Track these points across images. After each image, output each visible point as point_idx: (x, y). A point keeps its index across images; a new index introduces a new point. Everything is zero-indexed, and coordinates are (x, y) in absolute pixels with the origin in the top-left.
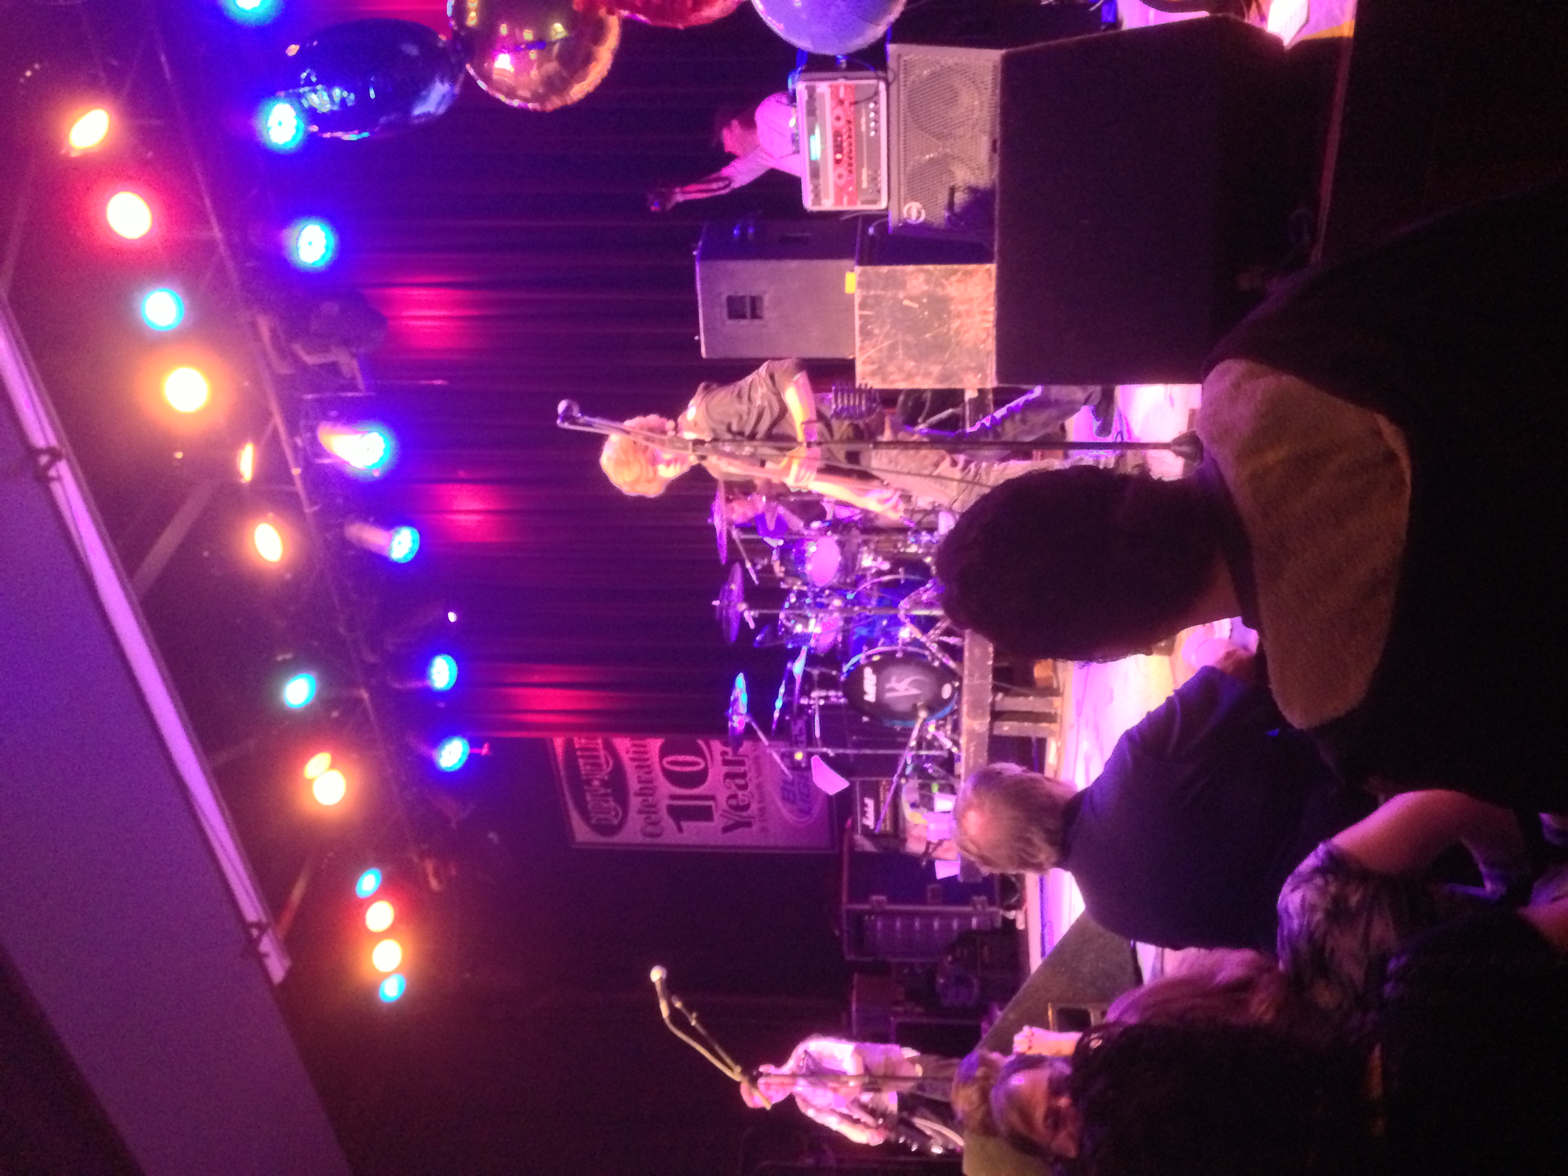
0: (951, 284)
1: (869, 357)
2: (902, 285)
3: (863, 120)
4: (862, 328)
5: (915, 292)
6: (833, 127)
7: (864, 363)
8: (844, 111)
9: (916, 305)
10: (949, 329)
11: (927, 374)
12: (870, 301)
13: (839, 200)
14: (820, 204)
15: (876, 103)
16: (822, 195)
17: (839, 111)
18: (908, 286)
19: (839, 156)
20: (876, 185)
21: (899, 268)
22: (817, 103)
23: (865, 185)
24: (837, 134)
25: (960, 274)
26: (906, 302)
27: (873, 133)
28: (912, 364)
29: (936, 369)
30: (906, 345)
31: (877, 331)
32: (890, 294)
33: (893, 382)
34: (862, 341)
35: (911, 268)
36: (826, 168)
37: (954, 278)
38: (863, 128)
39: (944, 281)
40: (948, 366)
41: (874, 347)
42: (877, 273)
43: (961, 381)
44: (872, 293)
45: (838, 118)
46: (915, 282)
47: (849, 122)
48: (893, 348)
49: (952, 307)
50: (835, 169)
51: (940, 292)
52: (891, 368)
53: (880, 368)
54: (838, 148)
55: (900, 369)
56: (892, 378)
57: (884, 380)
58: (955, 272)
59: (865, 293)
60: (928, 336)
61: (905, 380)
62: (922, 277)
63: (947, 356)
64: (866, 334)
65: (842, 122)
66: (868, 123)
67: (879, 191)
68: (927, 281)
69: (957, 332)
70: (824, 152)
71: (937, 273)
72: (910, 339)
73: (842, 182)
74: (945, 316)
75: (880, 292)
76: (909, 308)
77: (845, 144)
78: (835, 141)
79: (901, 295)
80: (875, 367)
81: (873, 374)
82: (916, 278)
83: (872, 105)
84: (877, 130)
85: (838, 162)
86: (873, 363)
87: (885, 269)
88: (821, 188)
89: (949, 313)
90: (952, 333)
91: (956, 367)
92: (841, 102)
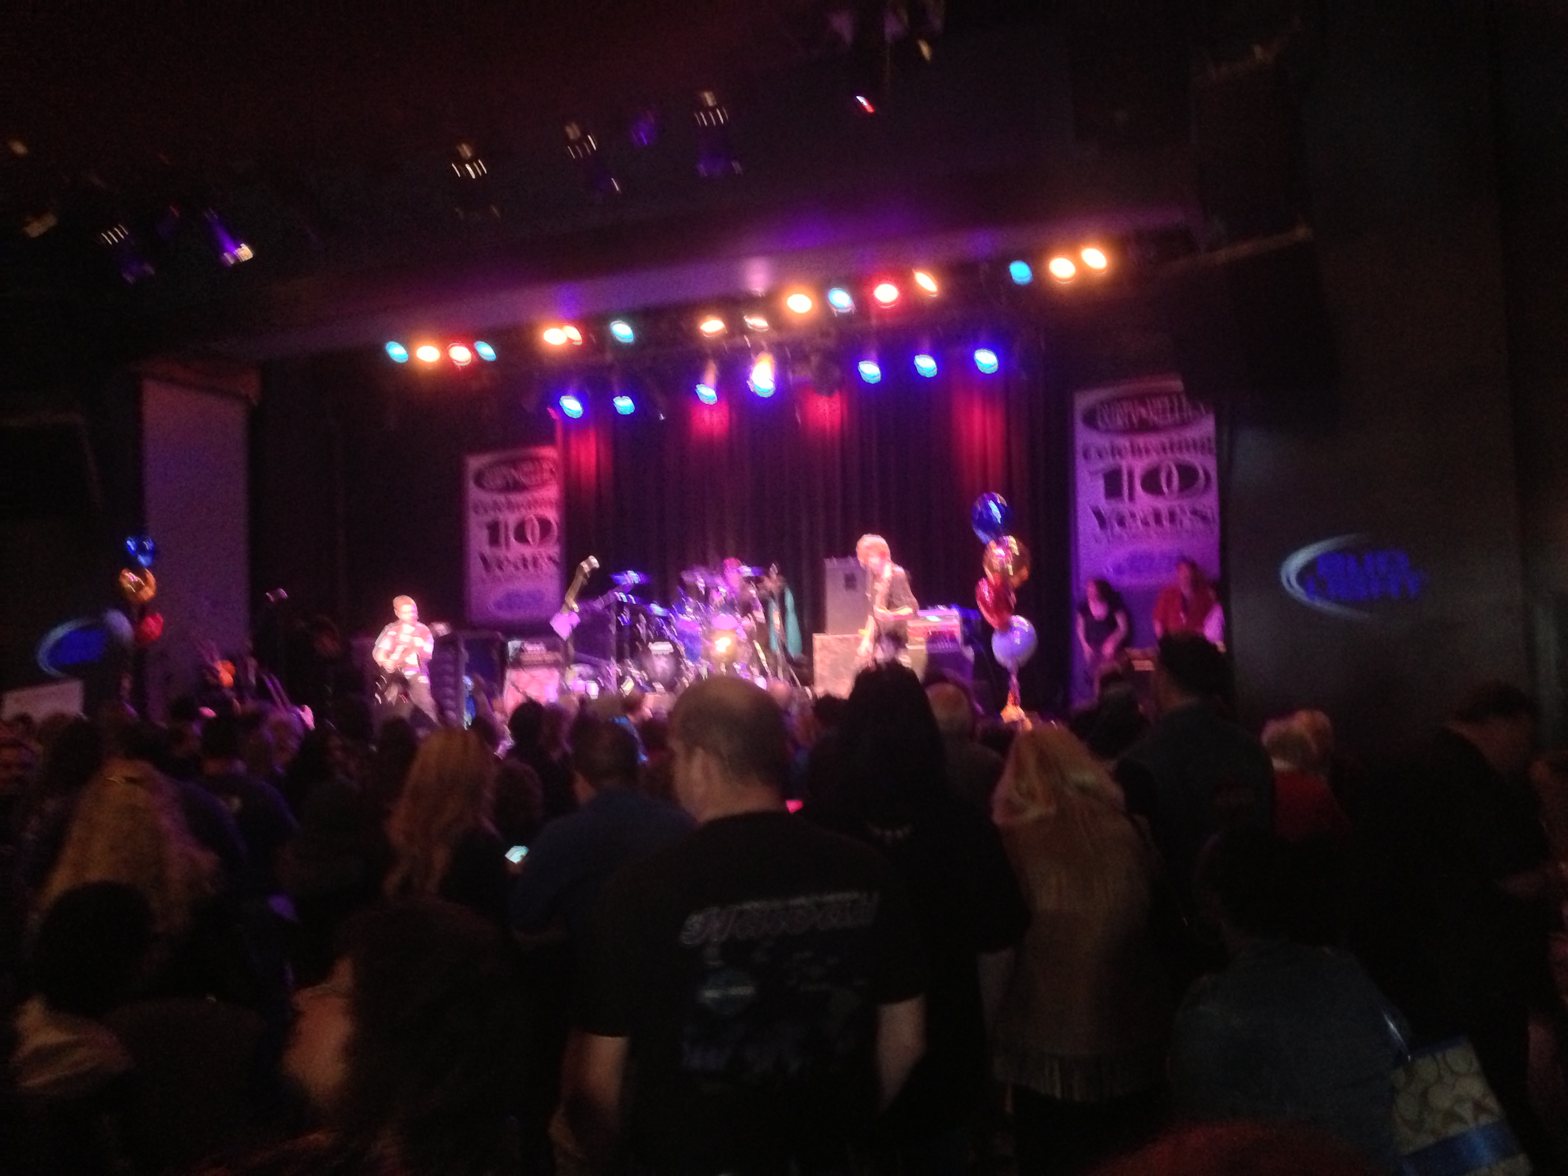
1: (831, 642)
4: (846, 638)
7: (826, 639)
11: (820, 669)
28: (828, 663)
30: (838, 659)
31: (844, 645)
33: (818, 654)
34: (839, 638)
40: (828, 679)
41: (834, 643)
52: (826, 653)
53: (824, 646)
55: (825, 657)
56: (820, 652)
57: (818, 648)
60: (842, 669)
61: (819, 659)
63: (832, 678)
64: (843, 640)
72: (840, 661)
86: (826, 642)
90: (843, 680)
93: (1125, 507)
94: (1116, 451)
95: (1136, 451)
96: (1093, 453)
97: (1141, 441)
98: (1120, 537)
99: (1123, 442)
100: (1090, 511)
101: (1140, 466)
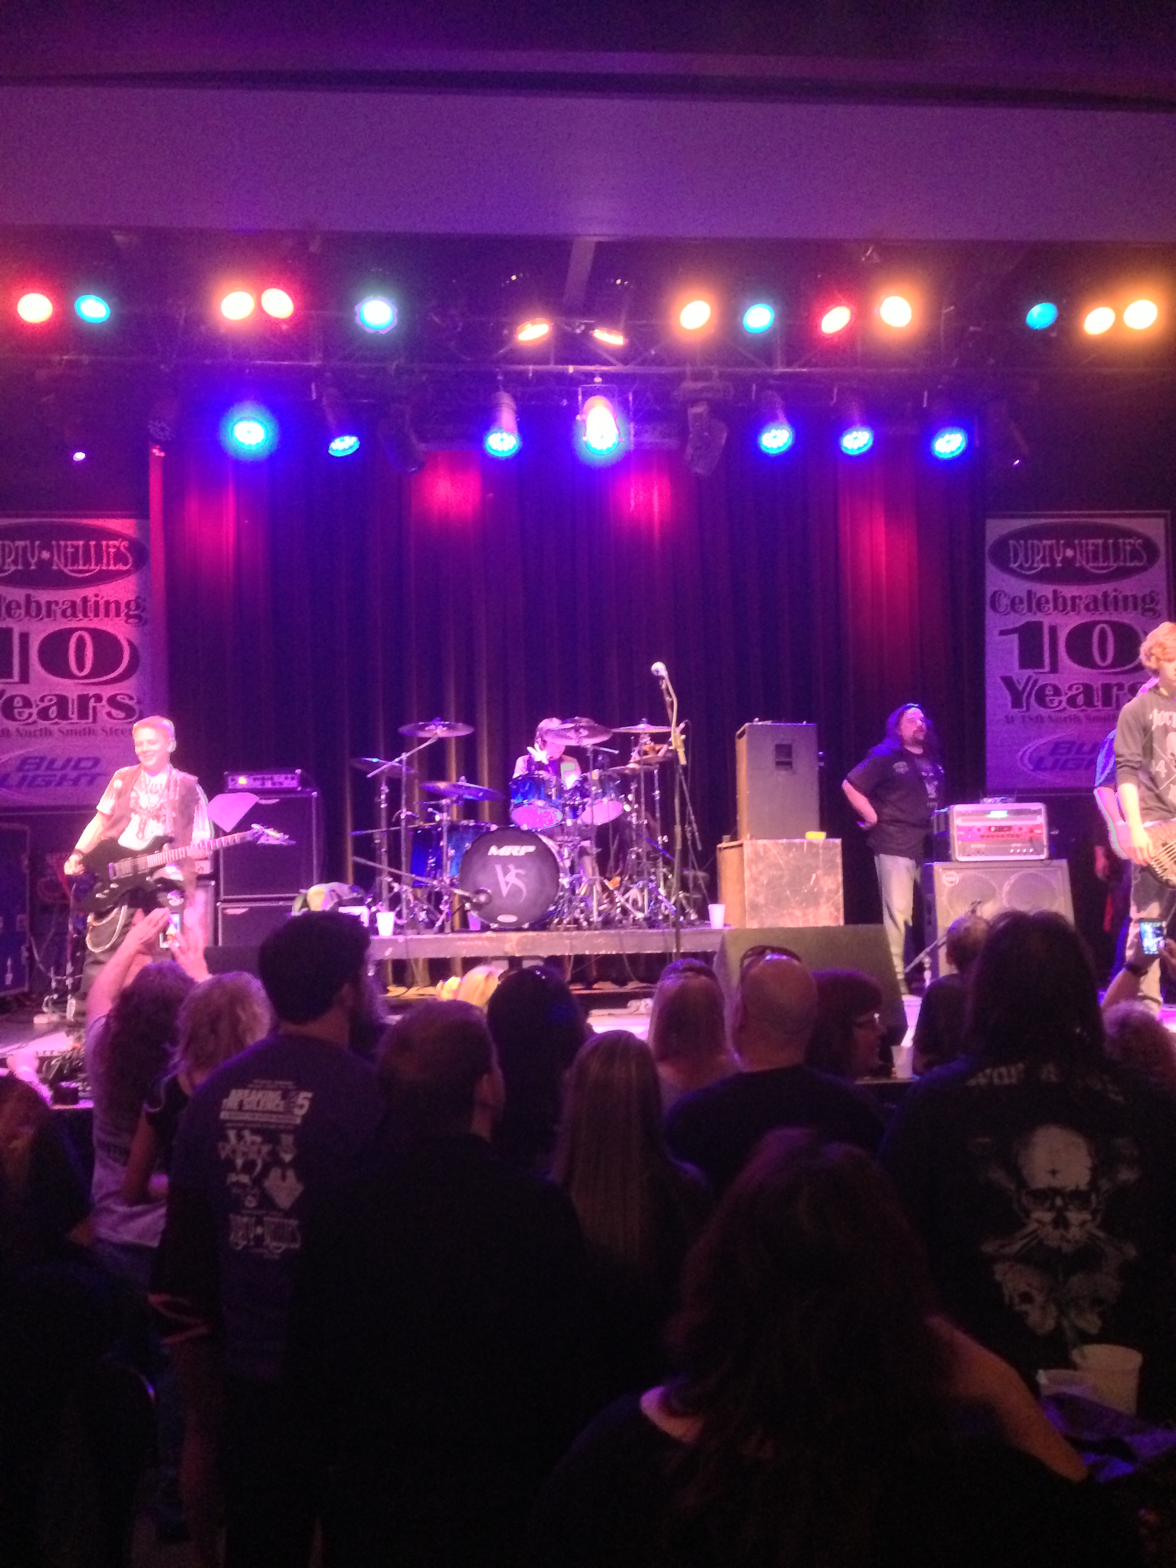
0: (828, 908)
1: (770, 850)
2: (827, 873)
3: (1019, 845)
4: (794, 845)
5: (822, 882)
6: (1014, 826)
7: (765, 846)
8: (1026, 833)
9: (812, 883)
10: (794, 908)
11: (757, 894)
12: (814, 850)
13: (960, 828)
14: (958, 816)
15: (1032, 853)
16: (965, 817)
17: (1025, 830)
18: (826, 878)
19: (993, 829)
20: (974, 854)
21: (840, 870)
22: (1029, 816)
23: (973, 846)
24: (1010, 828)
25: (836, 914)
26: (814, 876)
27: (1012, 851)
28: (765, 882)
29: (761, 900)
30: (781, 877)
31: (791, 855)
32: (821, 864)
33: (750, 868)
34: (782, 844)
35: (840, 878)
36: (981, 820)
37: (833, 909)
38: (1014, 845)
39: (831, 903)
40: (764, 909)
41: (778, 853)
42: (835, 855)
43: (753, 918)
44: (821, 851)
45: (1020, 829)
46: (830, 882)
47: (1018, 836)
48: (778, 866)
49: (811, 910)
50: (985, 827)
51: (823, 900)
52: (761, 866)
53: (761, 858)
54: (1000, 829)
55: (761, 873)
56: (753, 866)
57: (752, 861)
58: (837, 910)
59: (821, 846)
60: (788, 892)
61: (751, 876)
62: (833, 887)
63: (772, 907)
64: (789, 848)
65: (1017, 832)
66: (1016, 848)
67: (969, 855)
68: (830, 891)
69: (791, 914)
70: (996, 820)
71: (836, 897)
72: (785, 881)
73: (975, 831)
74: (804, 905)
75: (821, 857)
76: (810, 878)
77: (1002, 833)
78: (1006, 827)
79: (819, 872)
80: (762, 854)
81: (756, 853)
82: (832, 883)
83: (1031, 850)
84: (1013, 854)
85: (990, 828)
86: (765, 852)
87: (839, 860)
88: (970, 817)
89: (807, 907)
90: (790, 910)
91: (763, 915)
92: (1031, 831)
93: (1047, 679)
94: (1036, 603)
95: (1061, 605)
96: (1005, 601)
97: (1069, 591)
98: (1040, 719)
99: (1045, 590)
100: (999, 681)
101: (1067, 623)
